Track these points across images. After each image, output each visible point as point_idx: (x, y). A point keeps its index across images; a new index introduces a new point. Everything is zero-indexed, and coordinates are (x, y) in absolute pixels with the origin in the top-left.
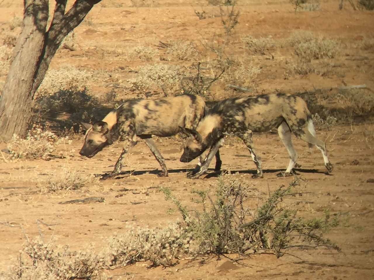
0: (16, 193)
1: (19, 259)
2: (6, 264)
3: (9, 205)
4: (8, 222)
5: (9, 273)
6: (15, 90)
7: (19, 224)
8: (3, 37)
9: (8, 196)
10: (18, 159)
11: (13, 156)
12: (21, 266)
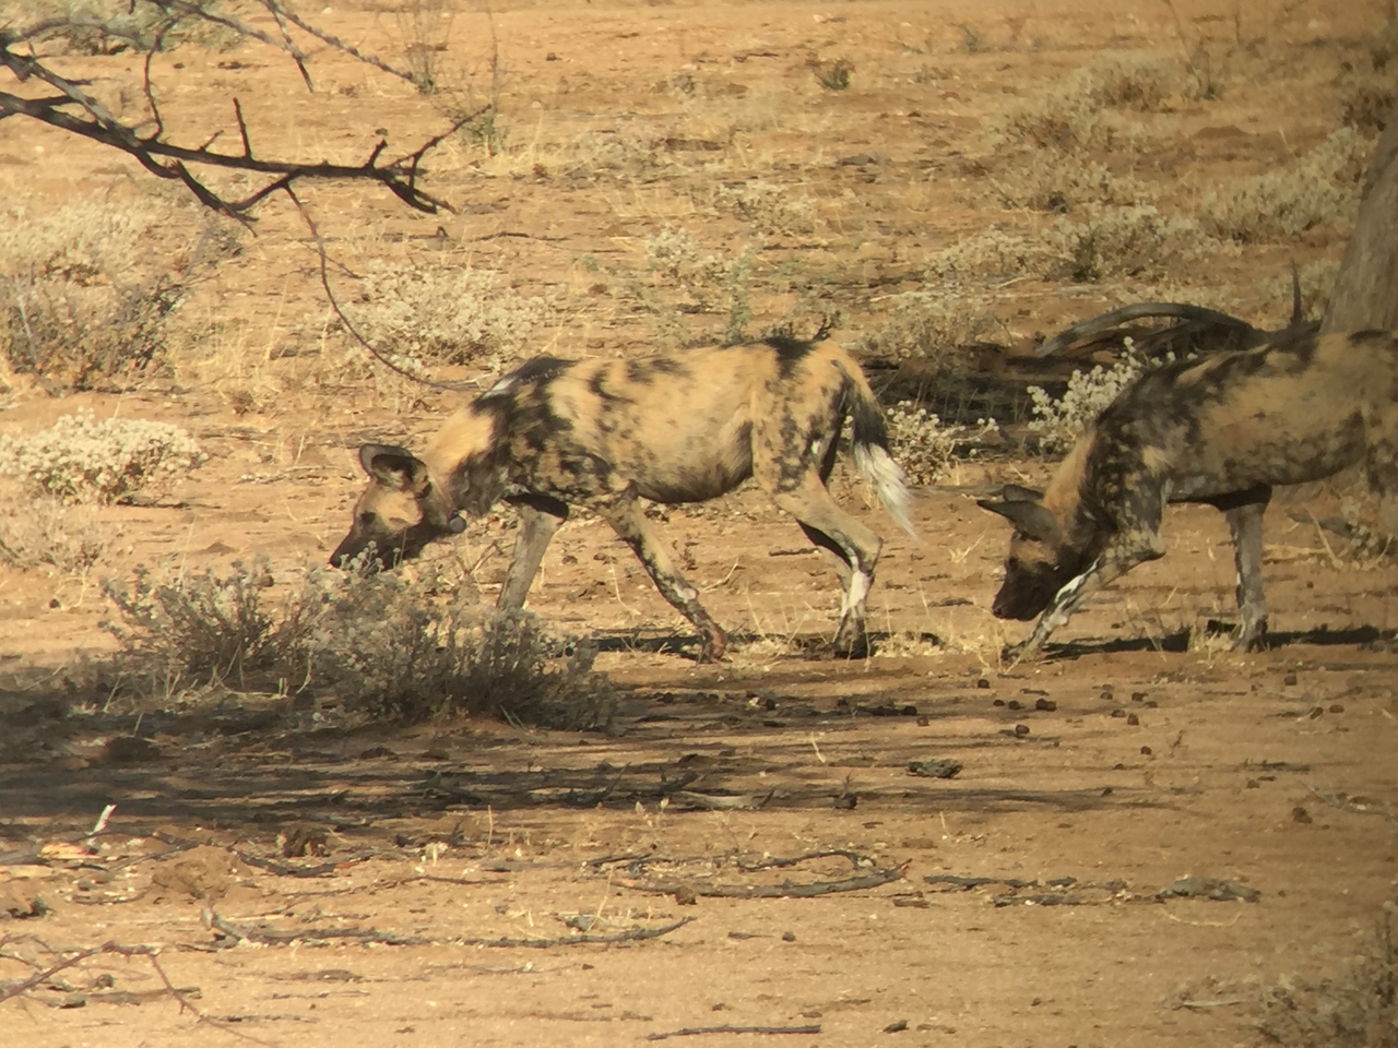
0: (1371, 687)
1: (1384, 936)
2: (1337, 952)
3: (1346, 730)
4: (1342, 796)
5: (1350, 986)
6: (1374, 295)
7: (1382, 804)
8: (1345, 97)
9: (1340, 696)
10: (1380, 559)
11: (1363, 546)
12: (1390, 962)
